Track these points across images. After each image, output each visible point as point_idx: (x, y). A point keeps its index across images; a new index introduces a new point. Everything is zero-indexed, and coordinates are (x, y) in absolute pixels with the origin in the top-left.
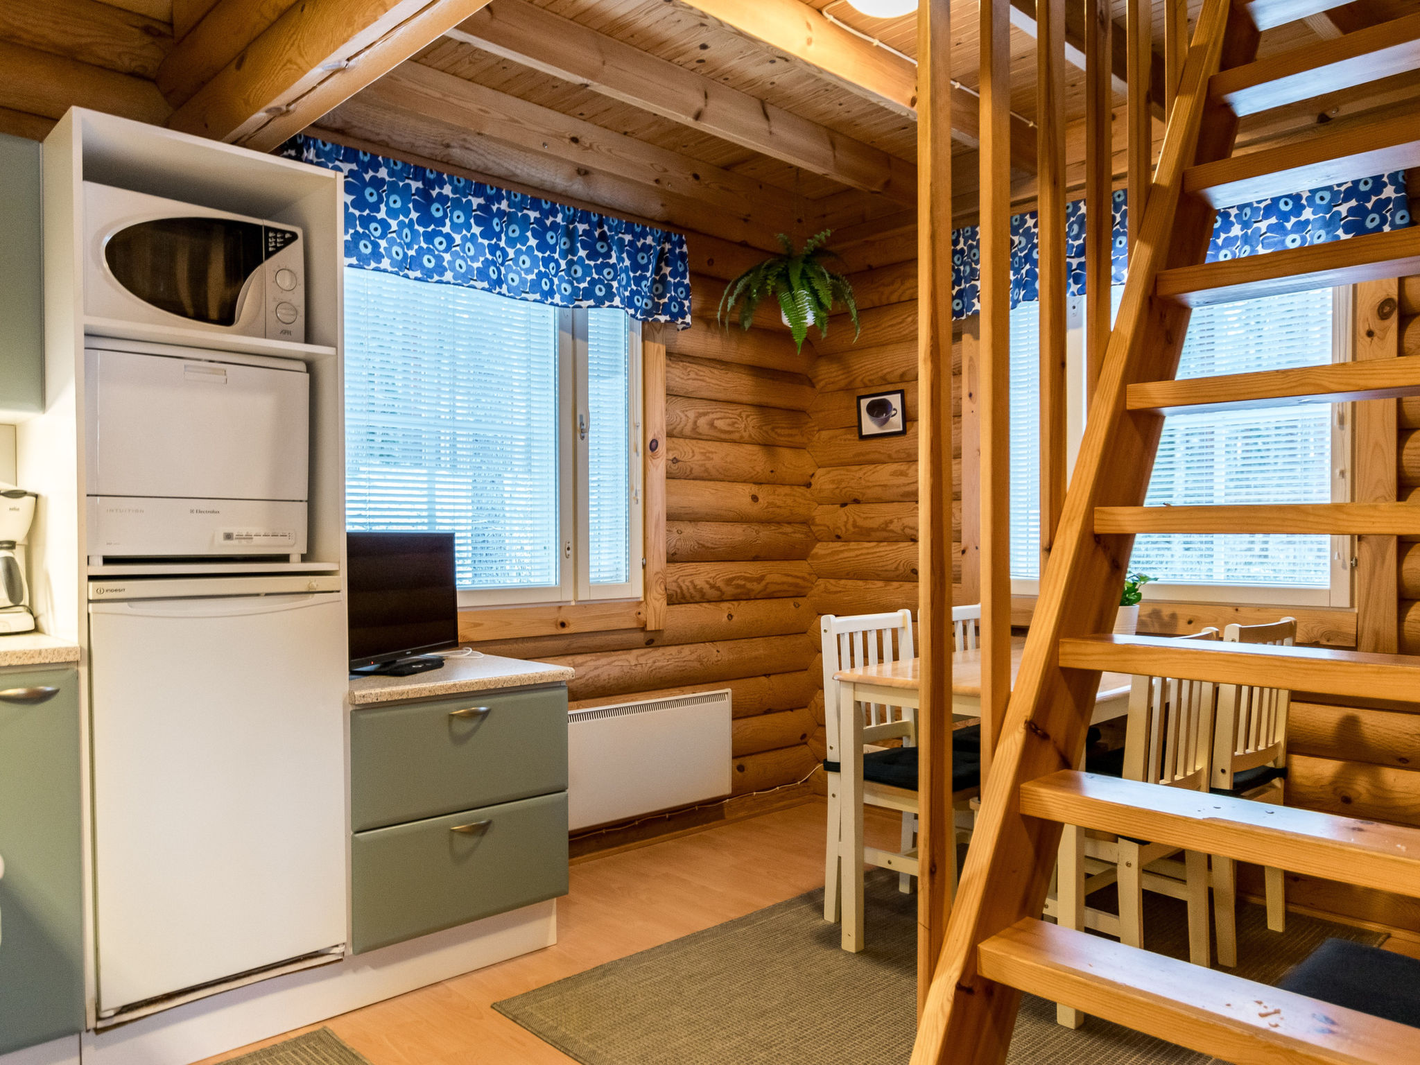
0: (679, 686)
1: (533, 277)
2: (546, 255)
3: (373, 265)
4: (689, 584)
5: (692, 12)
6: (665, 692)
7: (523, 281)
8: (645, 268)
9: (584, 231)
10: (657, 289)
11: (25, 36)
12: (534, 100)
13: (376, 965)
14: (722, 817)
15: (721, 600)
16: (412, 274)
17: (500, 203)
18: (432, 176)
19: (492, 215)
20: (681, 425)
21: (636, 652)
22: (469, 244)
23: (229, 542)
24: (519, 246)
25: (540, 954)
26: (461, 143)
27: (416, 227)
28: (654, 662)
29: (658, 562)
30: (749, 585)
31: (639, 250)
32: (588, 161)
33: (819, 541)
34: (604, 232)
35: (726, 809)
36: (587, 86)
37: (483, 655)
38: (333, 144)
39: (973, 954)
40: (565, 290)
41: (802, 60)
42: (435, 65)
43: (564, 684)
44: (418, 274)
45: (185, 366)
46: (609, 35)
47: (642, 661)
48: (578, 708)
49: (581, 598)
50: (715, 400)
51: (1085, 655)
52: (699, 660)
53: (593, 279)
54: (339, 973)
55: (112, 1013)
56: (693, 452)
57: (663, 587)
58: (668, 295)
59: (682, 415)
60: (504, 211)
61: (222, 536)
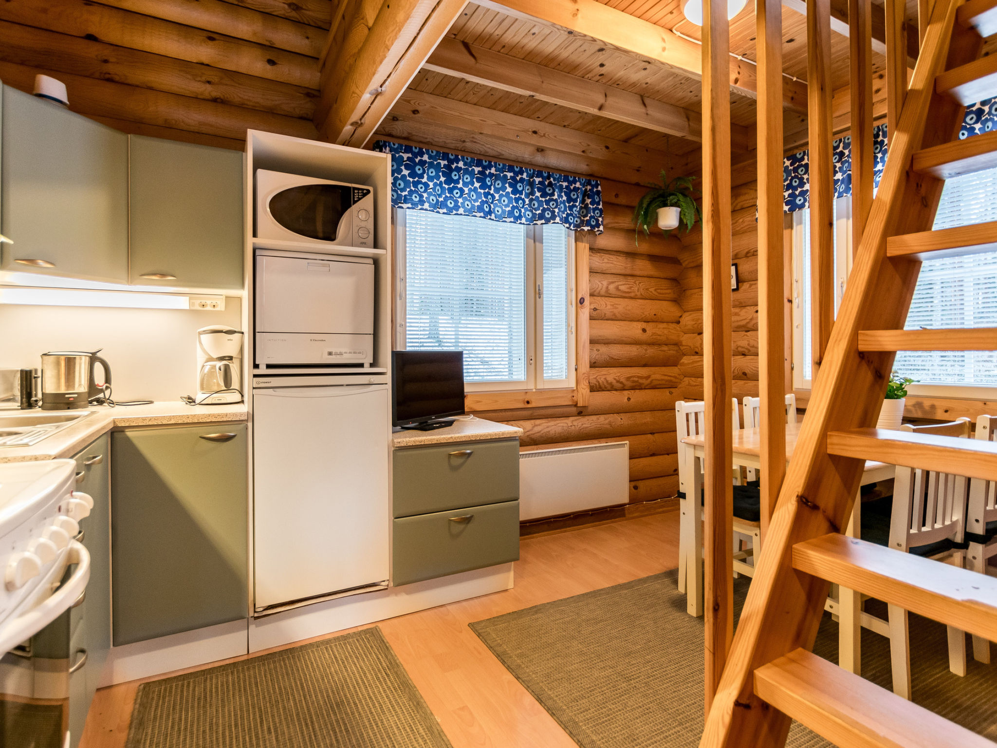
0: (597, 439)
1: (509, 209)
2: (517, 196)
3: (420, 207)
4: (604, 380)
5: (585, 38)
6: (589, 441)
7: (504, 211)
8: (575, 201)
9: (539, 182)
10: (583, 212)
11: (248, 103)
12: (512, 112)
13: (408, 593)
14: (623, 515)
15: (623, 389)
16: (441, 211)
17: (490, 170)
18: (452, 157)
19: (485, 176)
20: (599, 289)
21: (571, 419)
22: (473, 193)
23: (330, 357)
24: (501, 192)
25: (503, 594)
26: (471, 139)
27: (444, 185)
28: (582, 425)
29: (585, 367)
30: (641, 381)
31: (571, 191)
32: (543, 143)
33: (685, 355)
34: (551, 182)
35: (626, 511)
36: (533, 96)
37: (478, 419)
38: (399, 144)
39: (749, 678)
40: (528, 215)
41: (658, 61)
42: (456, 98)
43: (518, 438)
44: (445, 211)
45: (308, 263)
46: (545, 66)
47: (575, 423)
48: (537, 449)
49: (538, 387)
50: (620, 275)
51: (850, 446)
52: (610, 424)
53: (544, 208)
54: (388, 596)
55: (261, 609)
56: (606, 304)
57: (588, 382)
58: (589, 215)
59: (599, 284)
60: (493, 174)
61: (327, 353)
